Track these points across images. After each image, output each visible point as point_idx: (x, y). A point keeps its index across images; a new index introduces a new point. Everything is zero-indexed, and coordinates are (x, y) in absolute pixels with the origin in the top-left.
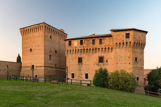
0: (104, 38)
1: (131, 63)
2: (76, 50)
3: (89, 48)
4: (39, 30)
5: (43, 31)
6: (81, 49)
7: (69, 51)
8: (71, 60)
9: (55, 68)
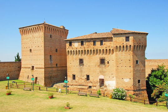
0: (105, 39)
1: (132, 66)
2: (76, 51)
3: (89, 50)
4: (39, 30)
5: (43, 32)
6: (82, 51)
7: (70, 52)
8: (72, 61)
9: (55, 67)
